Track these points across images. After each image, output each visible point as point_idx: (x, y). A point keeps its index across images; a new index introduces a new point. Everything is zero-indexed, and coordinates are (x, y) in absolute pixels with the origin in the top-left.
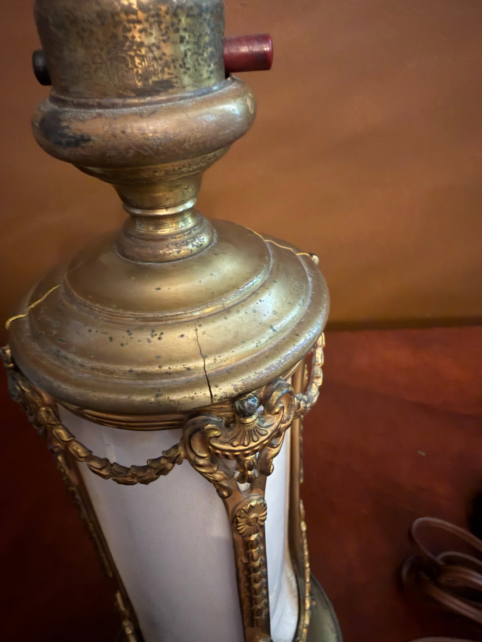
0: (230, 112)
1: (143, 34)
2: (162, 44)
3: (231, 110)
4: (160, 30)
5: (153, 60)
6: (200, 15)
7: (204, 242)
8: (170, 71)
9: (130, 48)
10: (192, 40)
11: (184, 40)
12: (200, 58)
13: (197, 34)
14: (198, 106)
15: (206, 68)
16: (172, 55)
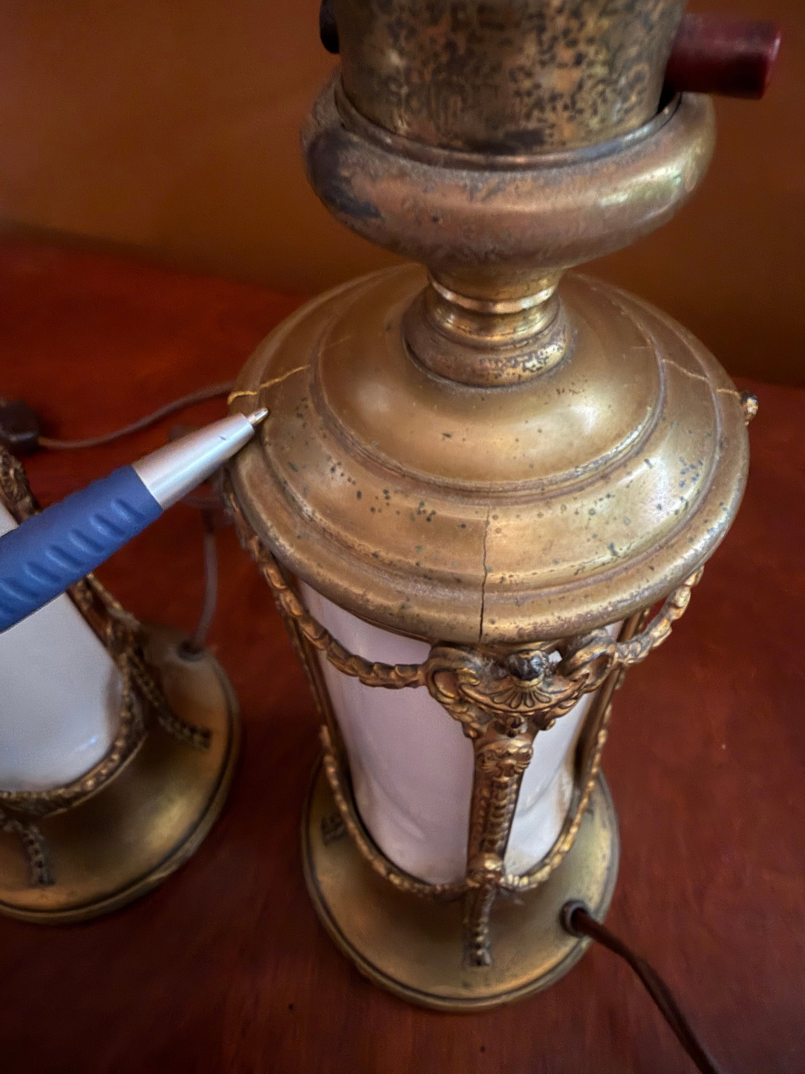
7: (545, 363)
8: (543, 116)
10: (601, 57)
11: (584, 60)
12: (609, 90)
13: (615, 45)
15: (619, 104)
16: (553, 88)
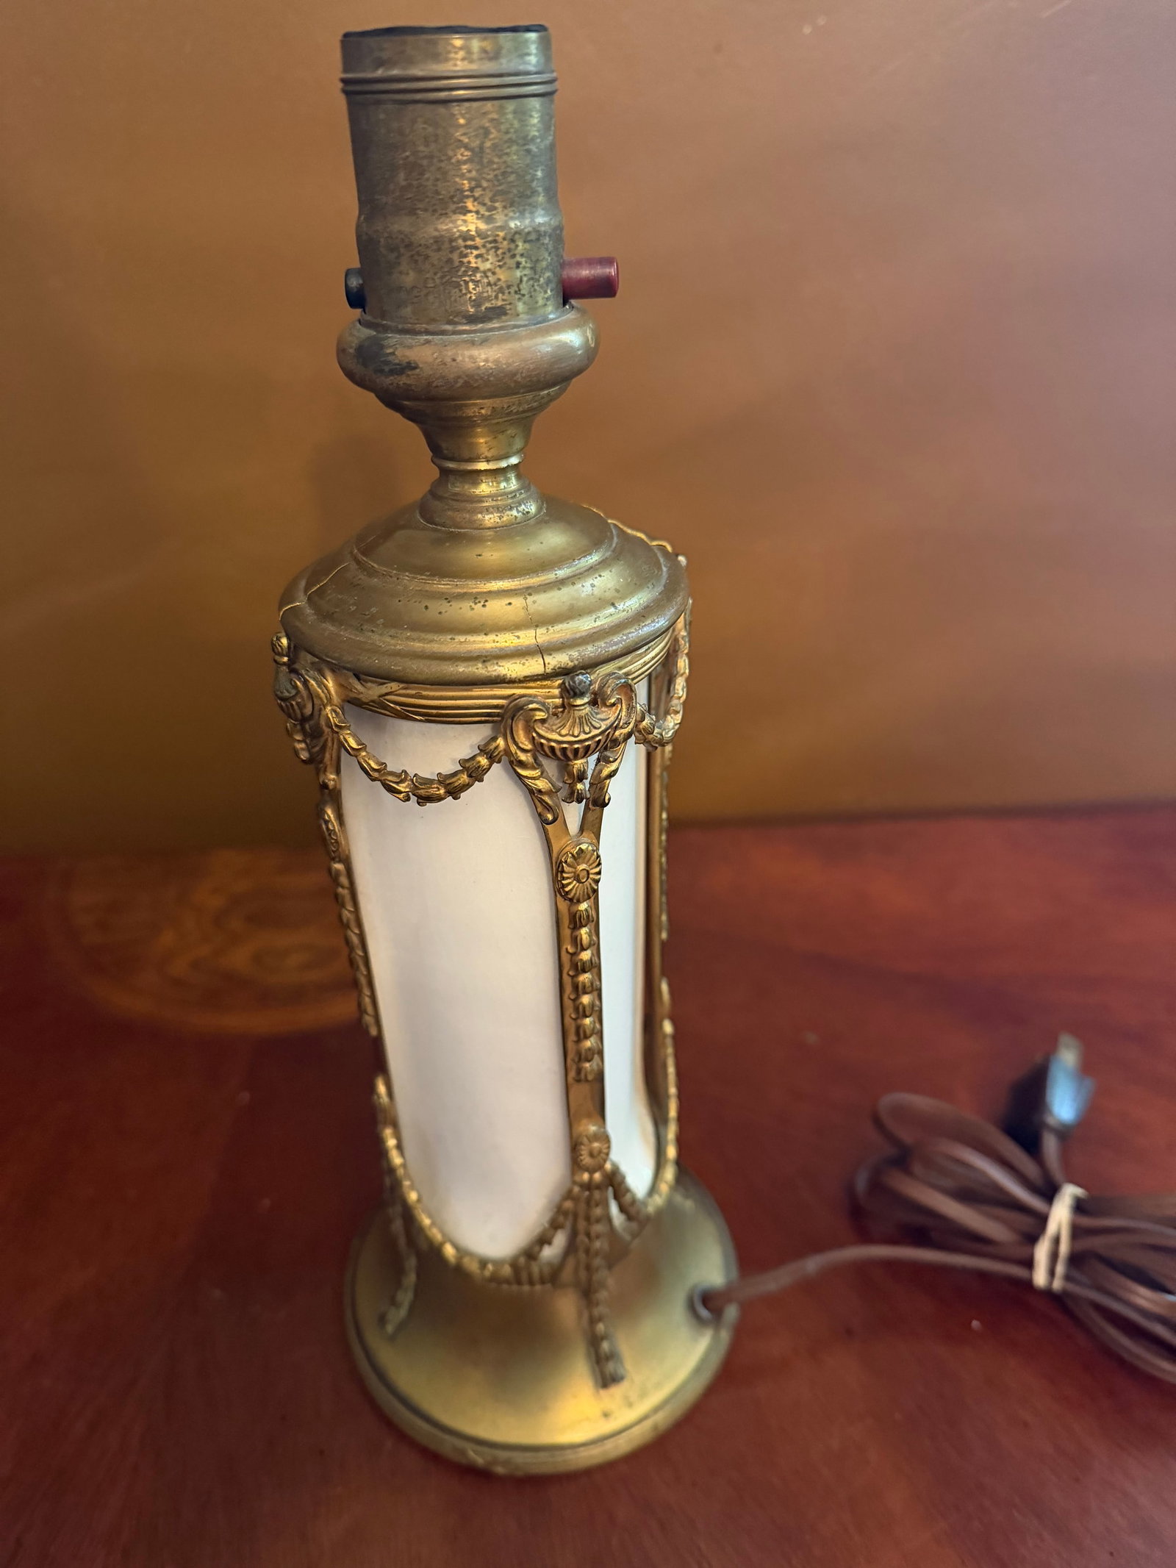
0: (567, 343)
1: (480, 259)
2: (498, 270)
3: (569, 341)
4: (497, 255)
5: (487, 286)
6: (538, 239)
7: (531, 509)
8: (505, 297)
9: (465, 273)
10: (528, 265)
11: (521, 266)
12: (536, 284)
13: (534, 259)
14: (532, 335)
15: (542, 294)
16: (506, 281)
